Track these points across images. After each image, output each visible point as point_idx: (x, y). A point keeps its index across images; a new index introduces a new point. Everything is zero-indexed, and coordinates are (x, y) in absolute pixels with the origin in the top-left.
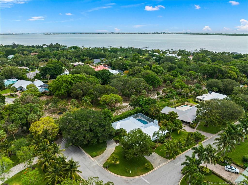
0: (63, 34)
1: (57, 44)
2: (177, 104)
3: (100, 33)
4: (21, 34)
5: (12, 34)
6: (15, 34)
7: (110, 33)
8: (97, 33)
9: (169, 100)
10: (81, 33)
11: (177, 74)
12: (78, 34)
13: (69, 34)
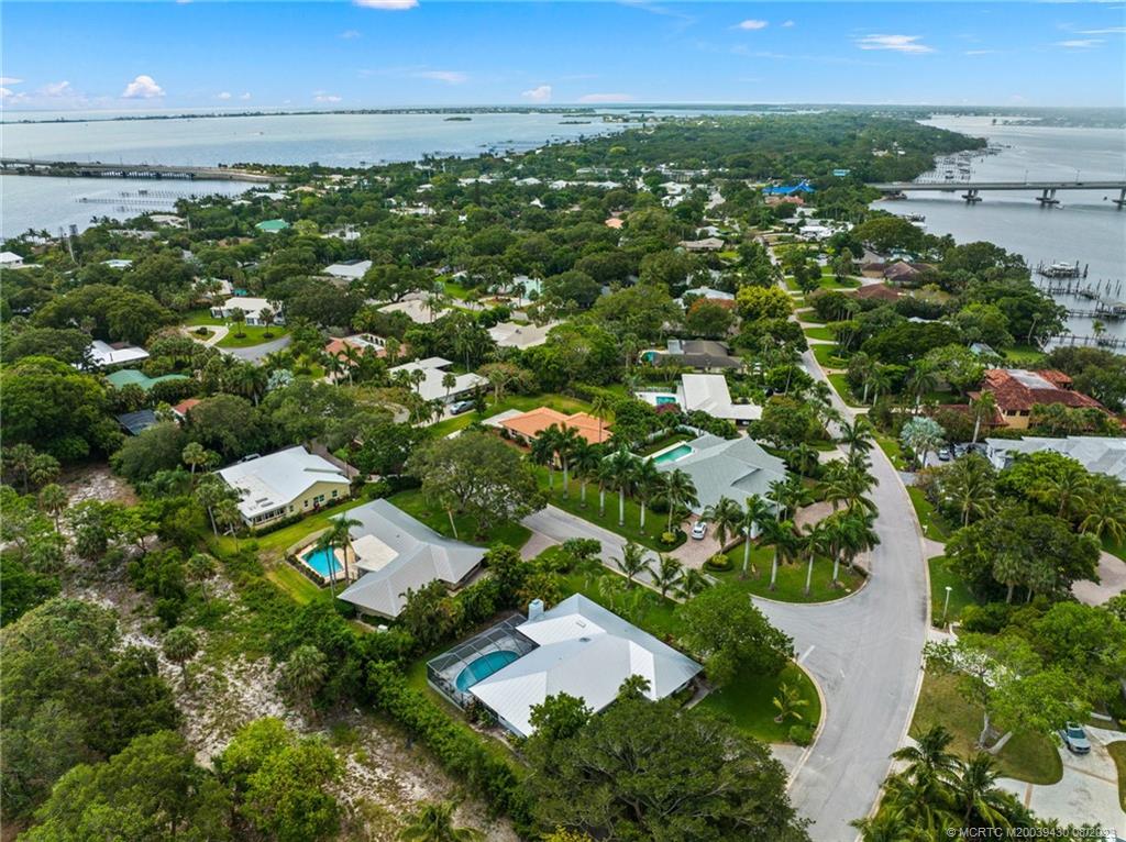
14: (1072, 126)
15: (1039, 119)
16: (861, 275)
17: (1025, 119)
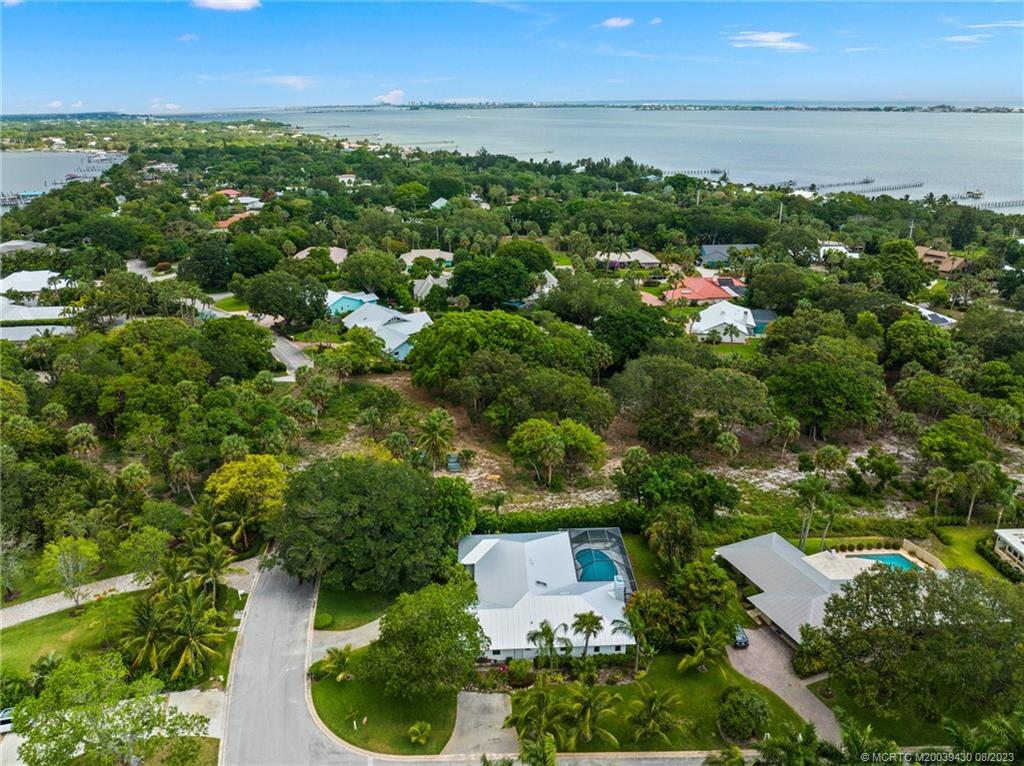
0: (712, 108)
1: (628, 159)
2: (867, 535)
3: (880, 110)
4: (560, 106)
5: (532, 106)
6: (540, 107)
7: (932, 109)
8: (865, 110)
9: (852, 505)
10: (787, 108)
11: (1004, 384)
12: (776, 109)
13: (736, 108)
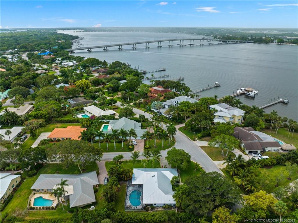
14: (92, 32)
15: (84, 30)
16: (92, 73)
17: (81, 30)
